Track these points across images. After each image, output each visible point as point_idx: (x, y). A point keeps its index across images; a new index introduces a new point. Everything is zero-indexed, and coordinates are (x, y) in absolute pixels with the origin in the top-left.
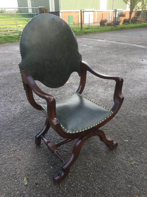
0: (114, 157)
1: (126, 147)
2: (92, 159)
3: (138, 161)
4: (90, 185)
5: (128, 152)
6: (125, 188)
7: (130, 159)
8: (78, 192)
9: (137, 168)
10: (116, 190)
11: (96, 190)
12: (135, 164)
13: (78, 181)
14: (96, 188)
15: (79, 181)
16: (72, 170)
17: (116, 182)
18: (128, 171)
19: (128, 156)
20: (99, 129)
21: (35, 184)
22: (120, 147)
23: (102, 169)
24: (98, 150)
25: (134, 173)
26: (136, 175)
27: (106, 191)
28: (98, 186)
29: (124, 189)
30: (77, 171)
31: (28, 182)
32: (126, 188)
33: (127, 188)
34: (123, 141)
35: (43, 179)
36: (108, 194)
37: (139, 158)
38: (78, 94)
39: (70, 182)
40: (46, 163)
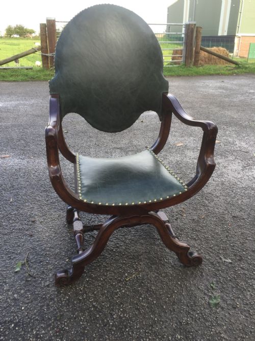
0: (184, 280)
1: (219, 270)
2: (140, 270)
3: (226, 302)
4: (108, 308)
5: (217, 281)
6: (168, 337)
7: (212, 293)
8: (82, 311)
9: (216, 312)
10: (148, 333)
11: (113, 320)
12: (217, 305)
13: (93, 293)
14: (114, 316)
15: (95, 295)
16: (95, 274)
17: (158, 319)
18: (195, 311)
19: (212, 287)
20: (149, 213)
21: (29, 274)
22: (206, 267)
23: (148, 291)
24: (161, 260)
25: (204, 319)
26: (207, 324)
27: (130, 327)
28: (121, 314)
29: (164, 338)
30: (102, 279)
31: (21, 269)
32: (170, 338)
33: (172, 338)
34: (221, 259)
35: (43, 272)
36: (129, 334)
37: (232, 298)
38: (150, 152)
39: (81, 291)
40: (64, 251)
